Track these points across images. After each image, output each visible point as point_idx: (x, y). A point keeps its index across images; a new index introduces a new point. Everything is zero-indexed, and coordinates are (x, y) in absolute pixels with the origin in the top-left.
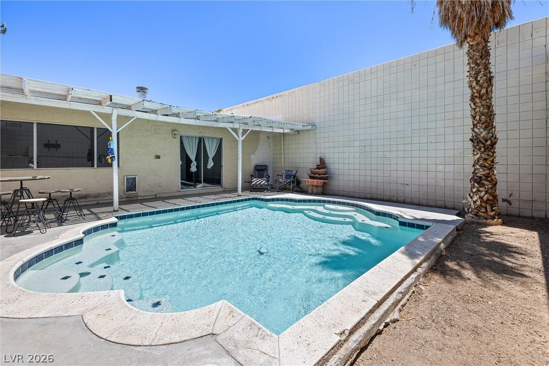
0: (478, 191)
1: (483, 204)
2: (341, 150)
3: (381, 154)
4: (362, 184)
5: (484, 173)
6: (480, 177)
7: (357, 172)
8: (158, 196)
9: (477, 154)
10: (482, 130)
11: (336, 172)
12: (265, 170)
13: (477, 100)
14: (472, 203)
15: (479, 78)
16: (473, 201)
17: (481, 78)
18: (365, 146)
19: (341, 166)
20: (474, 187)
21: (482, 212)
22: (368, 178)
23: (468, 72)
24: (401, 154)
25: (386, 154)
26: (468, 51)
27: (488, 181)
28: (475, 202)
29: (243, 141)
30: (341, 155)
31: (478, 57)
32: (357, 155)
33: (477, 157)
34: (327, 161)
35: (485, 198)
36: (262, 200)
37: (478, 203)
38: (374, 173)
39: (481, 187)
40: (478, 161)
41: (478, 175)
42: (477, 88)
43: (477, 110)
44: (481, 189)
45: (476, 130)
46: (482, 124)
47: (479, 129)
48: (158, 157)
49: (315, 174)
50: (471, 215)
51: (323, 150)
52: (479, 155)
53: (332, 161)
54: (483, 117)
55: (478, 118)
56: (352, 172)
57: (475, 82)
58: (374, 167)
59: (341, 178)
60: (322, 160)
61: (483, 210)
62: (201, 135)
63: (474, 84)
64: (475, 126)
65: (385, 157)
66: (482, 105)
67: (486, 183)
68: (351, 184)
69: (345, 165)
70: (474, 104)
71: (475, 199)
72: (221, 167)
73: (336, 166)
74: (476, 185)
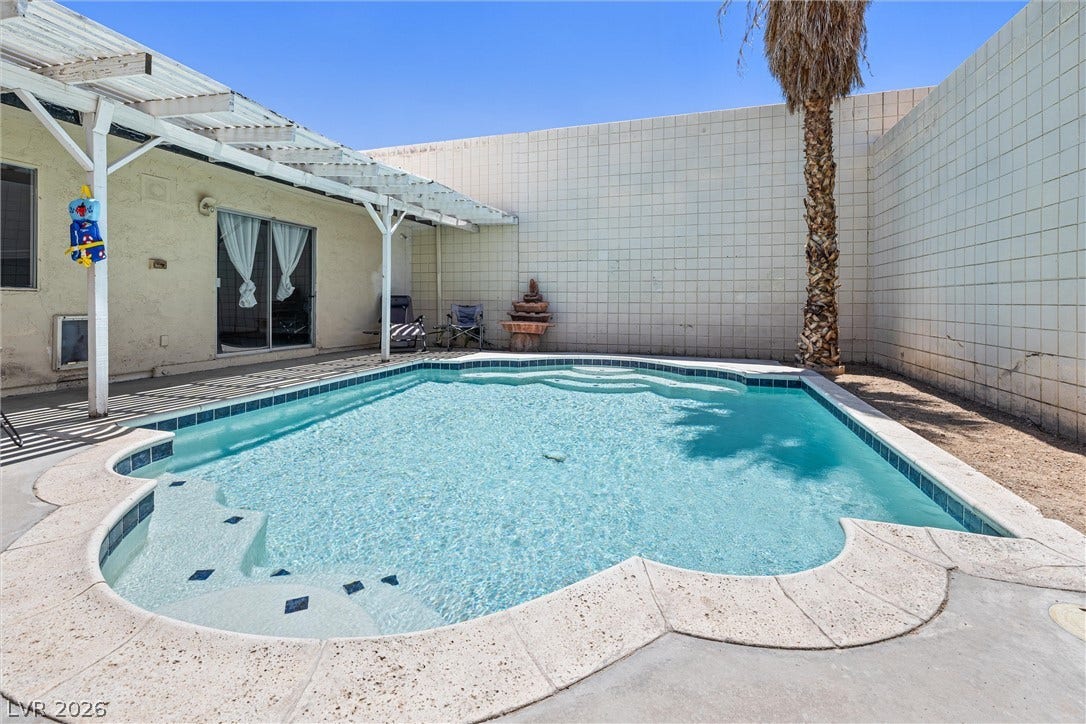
0: (819, 327)
1: (826, 346)
2: (572, 266)
3: (646, 275)
4: (612, 329)
5: (825, 300)
6: (821, 307)
7: (603, 308)
8: (158, 374)
9: (817, 273)
10: (824, 238)
11: (562, 307)
12: (407, 306)
13: (819, 194)
14: (811, 346)
15: (822, 163)
16: (811, 341)
17: (825, 162)
18: (618, 261)
19: (572, 297)
20: (812, 321)
21: (825, 357)
22: (624, 318)
23: (805, 151)
24: (680, 275)
25: (655, 274)
26: (806, 121)
27: (830, 312)
28: (814, 344)
29: (393, 236)
30: (572, 277)
31: (822, 132)
32: (604, 277)
33: (817, 277)
34: (542, 287)
35: (827, 337)
36: (445, 366)
37: (819, 344)
38: (635, 308)
39: (822, 321)
40: (818, 284)
41: (819, 303)
42: (819, 176)
43: (819, 208)
44: (823, 324)
45: (816, 238)
46: (825, 229)
47: (820, 237)
48: (160, 264)
49: (529, 313)
50: (812, 363)
51: (533, 267)
52: (820, 275)
53: (552, 287)
54: (826, 219)
55: (819, 220)
56: (592, 307)
57: (817, 167)
58: (634, 297)
59: (572, 318)
60: (533, 286)
61: (826, 354)
62: (268, 215)
63: (815, 170)
64: (812, 231)
65: (653, 280)
66: (825, 202)
67: (828, 314)
68: (592, 329)
69: (580, 295)
70: (814, 199)
71: (814, 339)
72: (311, 296)
73: (562, 297)
74: (815, 318)
